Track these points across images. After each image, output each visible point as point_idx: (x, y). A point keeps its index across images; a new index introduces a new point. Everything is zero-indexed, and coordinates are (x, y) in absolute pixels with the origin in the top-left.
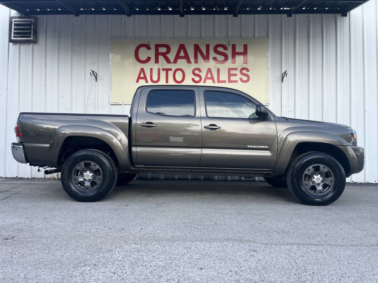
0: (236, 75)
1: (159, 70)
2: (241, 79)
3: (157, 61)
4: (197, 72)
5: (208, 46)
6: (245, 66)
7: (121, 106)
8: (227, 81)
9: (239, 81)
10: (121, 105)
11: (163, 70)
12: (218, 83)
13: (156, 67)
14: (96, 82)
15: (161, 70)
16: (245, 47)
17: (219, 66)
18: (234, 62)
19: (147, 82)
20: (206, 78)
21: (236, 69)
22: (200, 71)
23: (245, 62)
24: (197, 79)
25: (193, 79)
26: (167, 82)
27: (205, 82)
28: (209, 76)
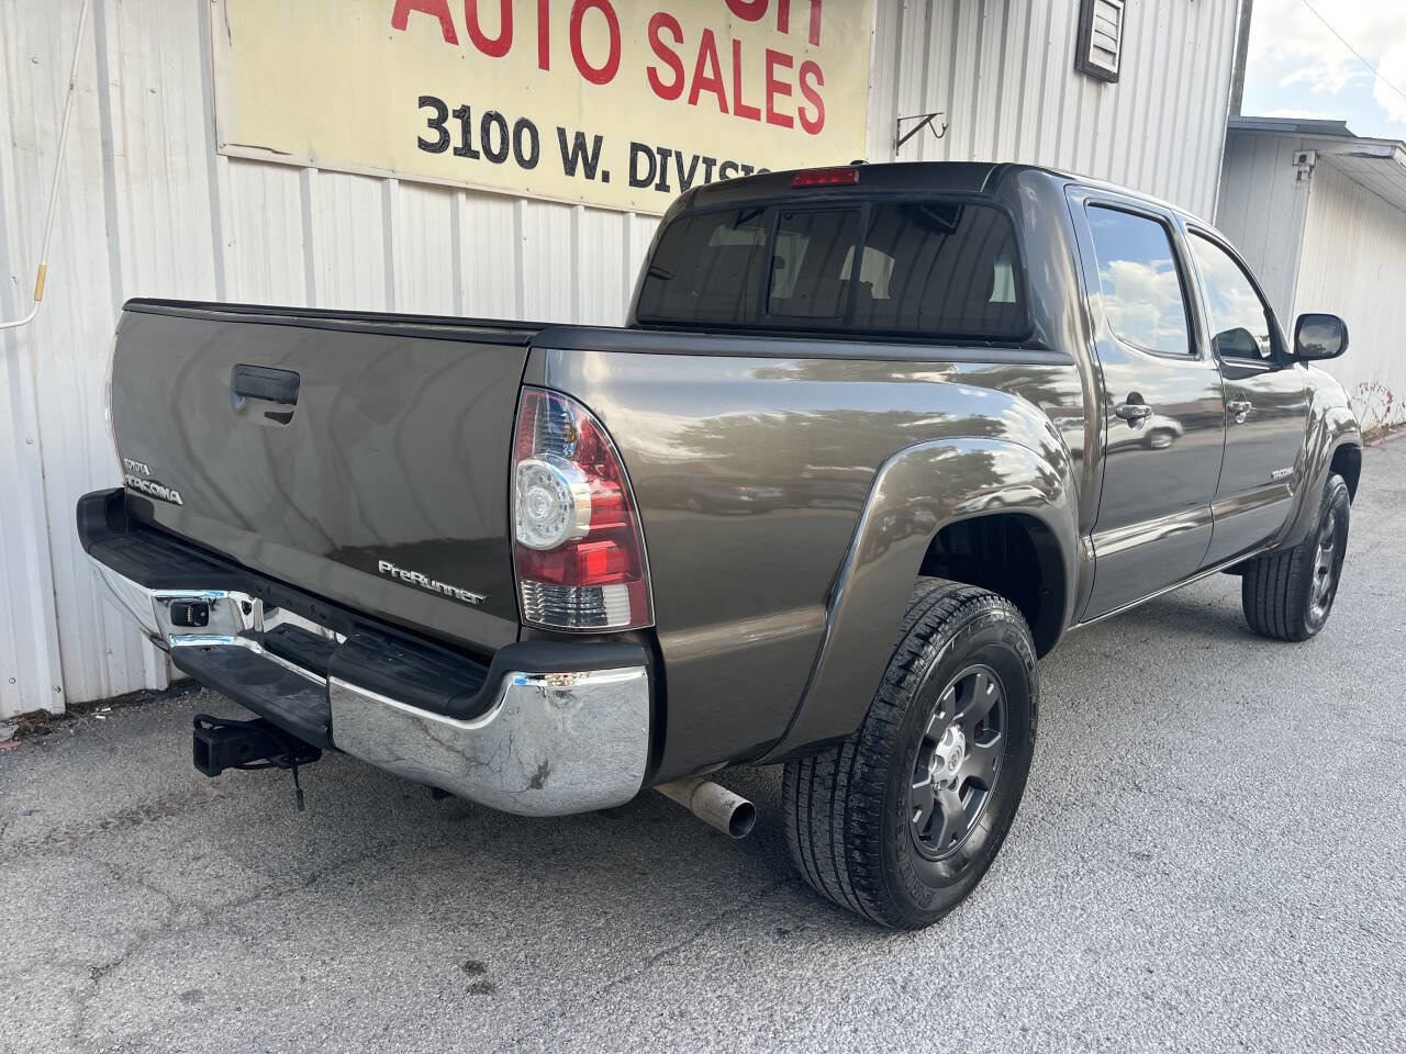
0: (786, 89)
2: (802, 111)
6: (814, 55)
7: (296, 175)
8: (764, 115)
9: (797, 122)
10: (302, 168)
12: (736, 113)
17: (742, 28)
18: (783, 26)
19: (451, 37)
20: (700, 83)
21: (787, 61)
22: (679, 38)
23: (815, 37)
24: (667, 76)
25: (652, 72)
26: (544, 63)
27: (693, 100)
28: (708, 73)
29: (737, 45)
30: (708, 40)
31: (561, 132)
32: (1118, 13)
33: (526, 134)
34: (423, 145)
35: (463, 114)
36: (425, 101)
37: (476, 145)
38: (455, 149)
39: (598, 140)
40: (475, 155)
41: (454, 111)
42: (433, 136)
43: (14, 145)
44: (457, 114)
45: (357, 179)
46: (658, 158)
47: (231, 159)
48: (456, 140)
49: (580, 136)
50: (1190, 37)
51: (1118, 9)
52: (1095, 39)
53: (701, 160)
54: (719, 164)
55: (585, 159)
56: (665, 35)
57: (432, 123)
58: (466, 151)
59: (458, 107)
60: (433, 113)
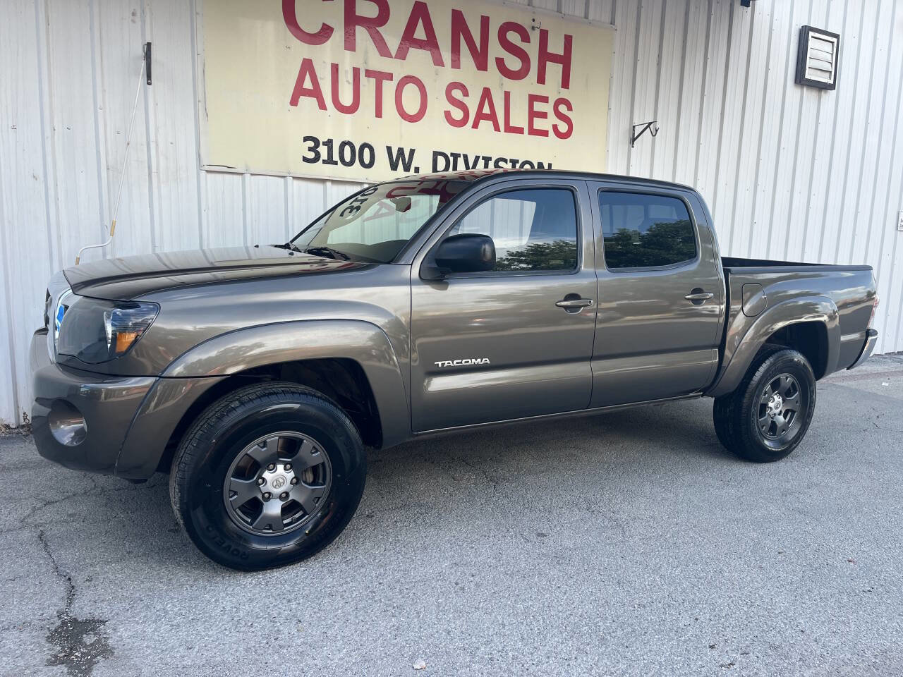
0: (544, 115)
1: (356, 71)
2: (555, 127)
3: (350, 44)
4: (457, 94)
5: (485, 22)
6: (565, 94)
7: (240, 177)
8: (526, 131)
9: (551, 133)
10: (242, 174)
11: (369, 73)
12: (506, 131)
13: (348, 62)
14: (149, 84)
15: (362, 74)
16: (568, 40)
17: (510, 84)
18: (541, 79)
19: (322, 106)
20: (480, 116)
21: (545, 99)
22: (466, 94)
23: (565, 83)
24: (457, 114)
25: (447, 114)
26: (379, 114)
27: (475, 126)
28: (486, 110)
29: (507, 95)
30: (487, 94)
31: (389, 149)
32: (833, 45)
33: (367, 151)
34: (305, 159)
35: (329, 143)
36: (306, 139)
37: (336, 157)
38: (324, 160)
39: (412, 152)
40: (336, 163)
41: (323, 142)
42: (311, 155)
43: (108, 169)
44: (324, 144)
45: (271, 177)
46: (451, 159)
47: (207, 171)
48: (324, 156)
49: (401, 151)
51: (833, 43)
52: (809, 63)
53: (481, 158)
54: (493, 160)
55: (404, 160)
57: (310, 149)
58: (330, 161)
59: (326, 140)
60: (311, 144)
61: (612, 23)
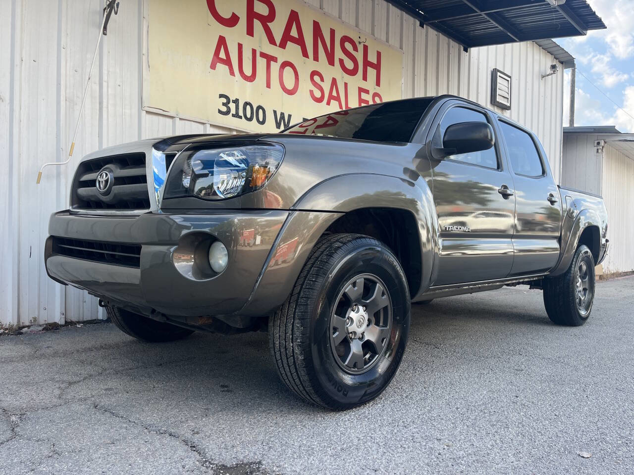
0: (367, 102)
1: (254, 51)
3: (250, 32)
5: (333, 32)
6: (378, 90)
7: (170, 121)
10: (172, 117)
11: (263, 55)
13: (249, 44)
14: (105, 34)
15: (258, 54)
16: (379, 54)
17: (348, 78)
18: (365, 78)
19: (232, 73)
20: (331, 97)
21: (367, 92)
22: (322, 80)
23: (378, 83)
24: (318, 94)
25: (311, 92)
26: (268, 86)
27: (328, 103)
28: (334, 94)
29: (346, 84)
30: (334, 82)
31: (275, 112)
32: (508, 82)
33: (261, 111)
34: (220, 112)
35: (236, 101)
36: (221, 96)
37: (241, 113)
38: (232, 114)
39: (290, 116)
40: (241, 117)
41: (233, 100)
42: (224, 109)
43: (66, 100)
44: (234, 102)
45: (194, 123)
47: (148, 112)
48: (233, 111)
49: (282, 114)
50: (542, 94)
51: (508, 81)
52: (498, 92)
55: (284, 123)
56: (317, 78)
57: (224, 104)
58: (236, 115)
59: (234, 99)
60: (225, 100)
61: (401, 48)
